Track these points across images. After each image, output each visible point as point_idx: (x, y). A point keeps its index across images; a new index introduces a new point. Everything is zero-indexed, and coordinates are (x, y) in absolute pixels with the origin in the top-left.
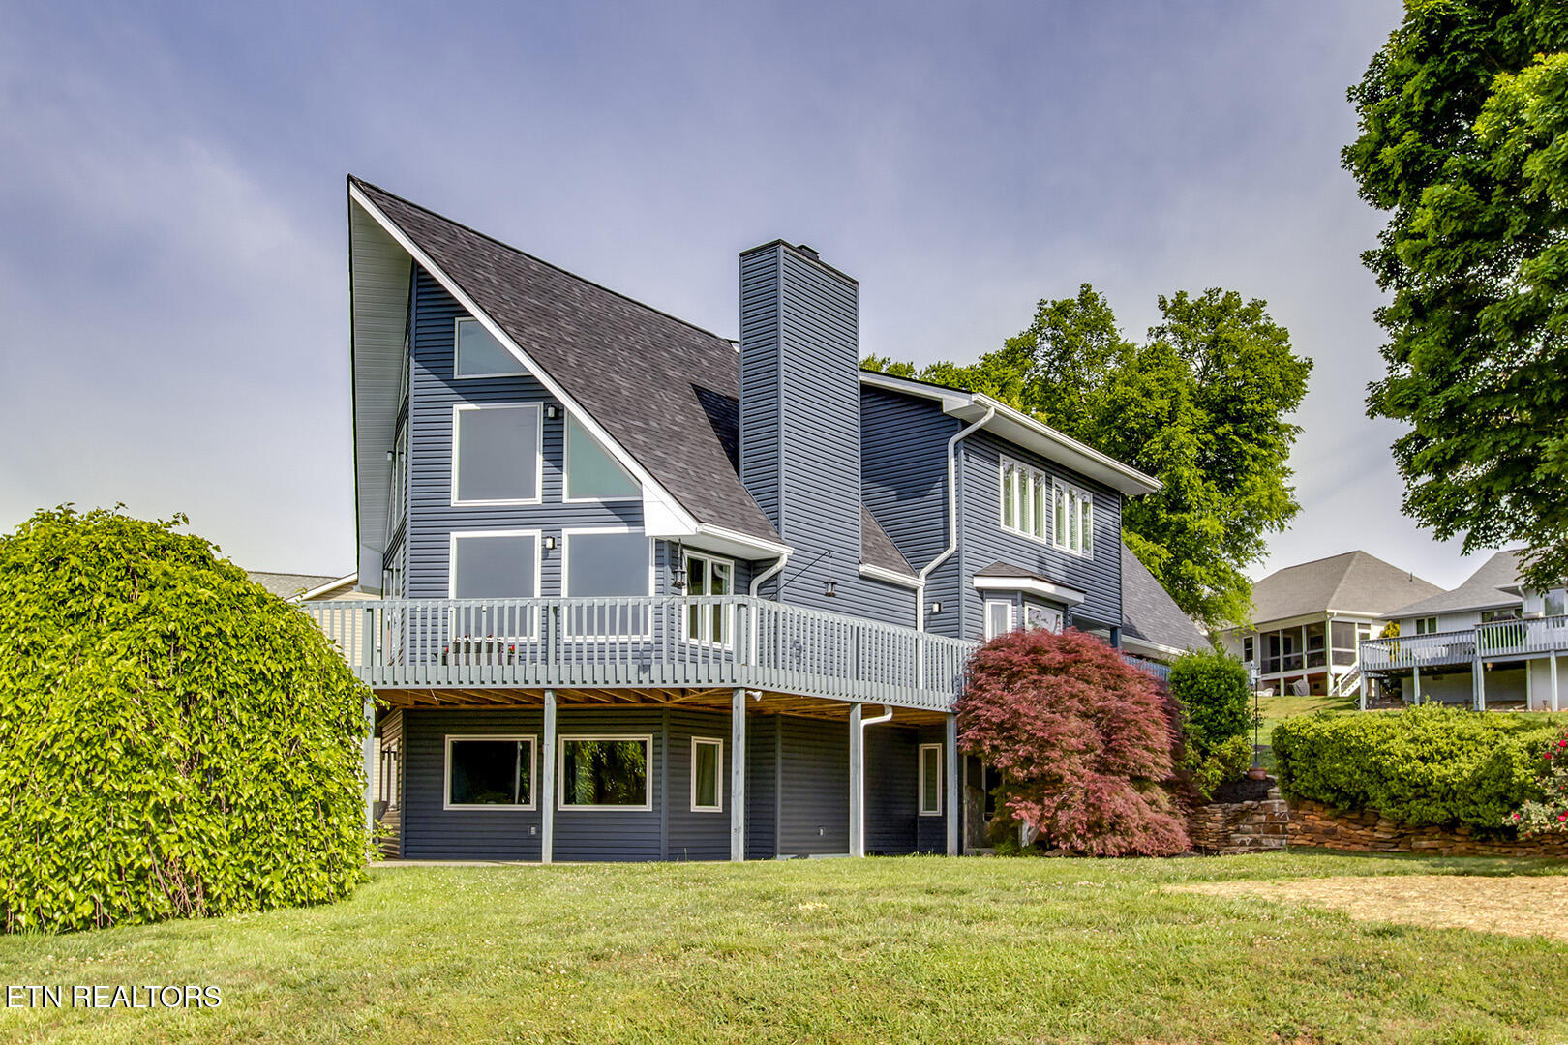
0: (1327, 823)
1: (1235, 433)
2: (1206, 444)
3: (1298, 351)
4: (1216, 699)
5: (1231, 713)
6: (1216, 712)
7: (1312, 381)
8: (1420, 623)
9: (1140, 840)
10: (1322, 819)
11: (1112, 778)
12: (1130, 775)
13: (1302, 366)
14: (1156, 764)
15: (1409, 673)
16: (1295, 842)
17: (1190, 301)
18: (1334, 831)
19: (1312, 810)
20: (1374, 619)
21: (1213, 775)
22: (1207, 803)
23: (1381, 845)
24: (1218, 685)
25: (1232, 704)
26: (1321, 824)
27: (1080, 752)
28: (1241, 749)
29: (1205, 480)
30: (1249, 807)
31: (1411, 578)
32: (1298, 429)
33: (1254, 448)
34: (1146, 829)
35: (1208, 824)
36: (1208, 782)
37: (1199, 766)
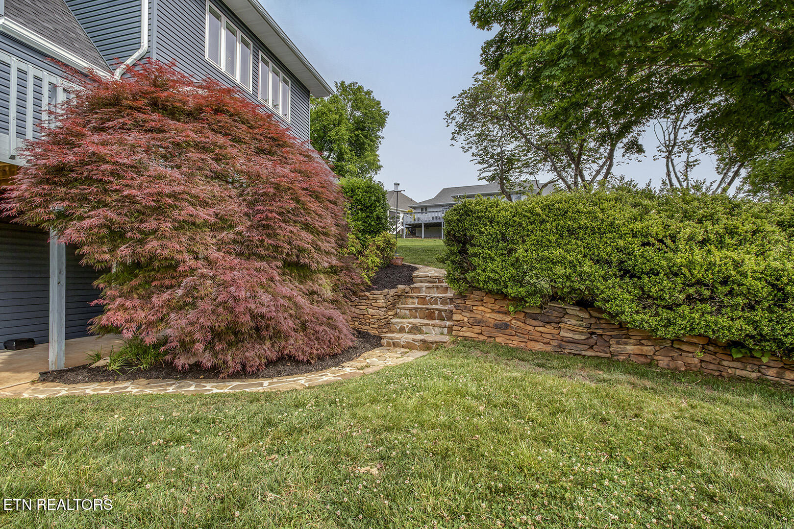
0: (499, 317)
1: (362, 134)
2: (351, 137)
3: (384, 107)
4: (367, 207)
5: (378, 218)
6: (368, 216)
7: (389, 120)
8: (422, 209)
9: (295, 344)
10: (493, 311)
11: (258, 264)
12: (285, 261)
13: (385, 114)
14: (318, 249)
15: (420, 226)
16: (461, 334)
17: (346, 84)
18: (507, 326)
19: (482, 300)
20: (402, 211)
21: (373, 262)
22: (369, 288)
23: (571, 346)
24: (370, 197)
25: (379, 211)
26: (492, 317)
27: (213, 228)
28: (389, 241)
29: (351, 151)
30: (404, 291)
31: (411, 200)
32: (383, 137)
33: (368, 141)
34: (304, 327)
35: (370, 311)
36: (368, 268)
37: (360, 253)
